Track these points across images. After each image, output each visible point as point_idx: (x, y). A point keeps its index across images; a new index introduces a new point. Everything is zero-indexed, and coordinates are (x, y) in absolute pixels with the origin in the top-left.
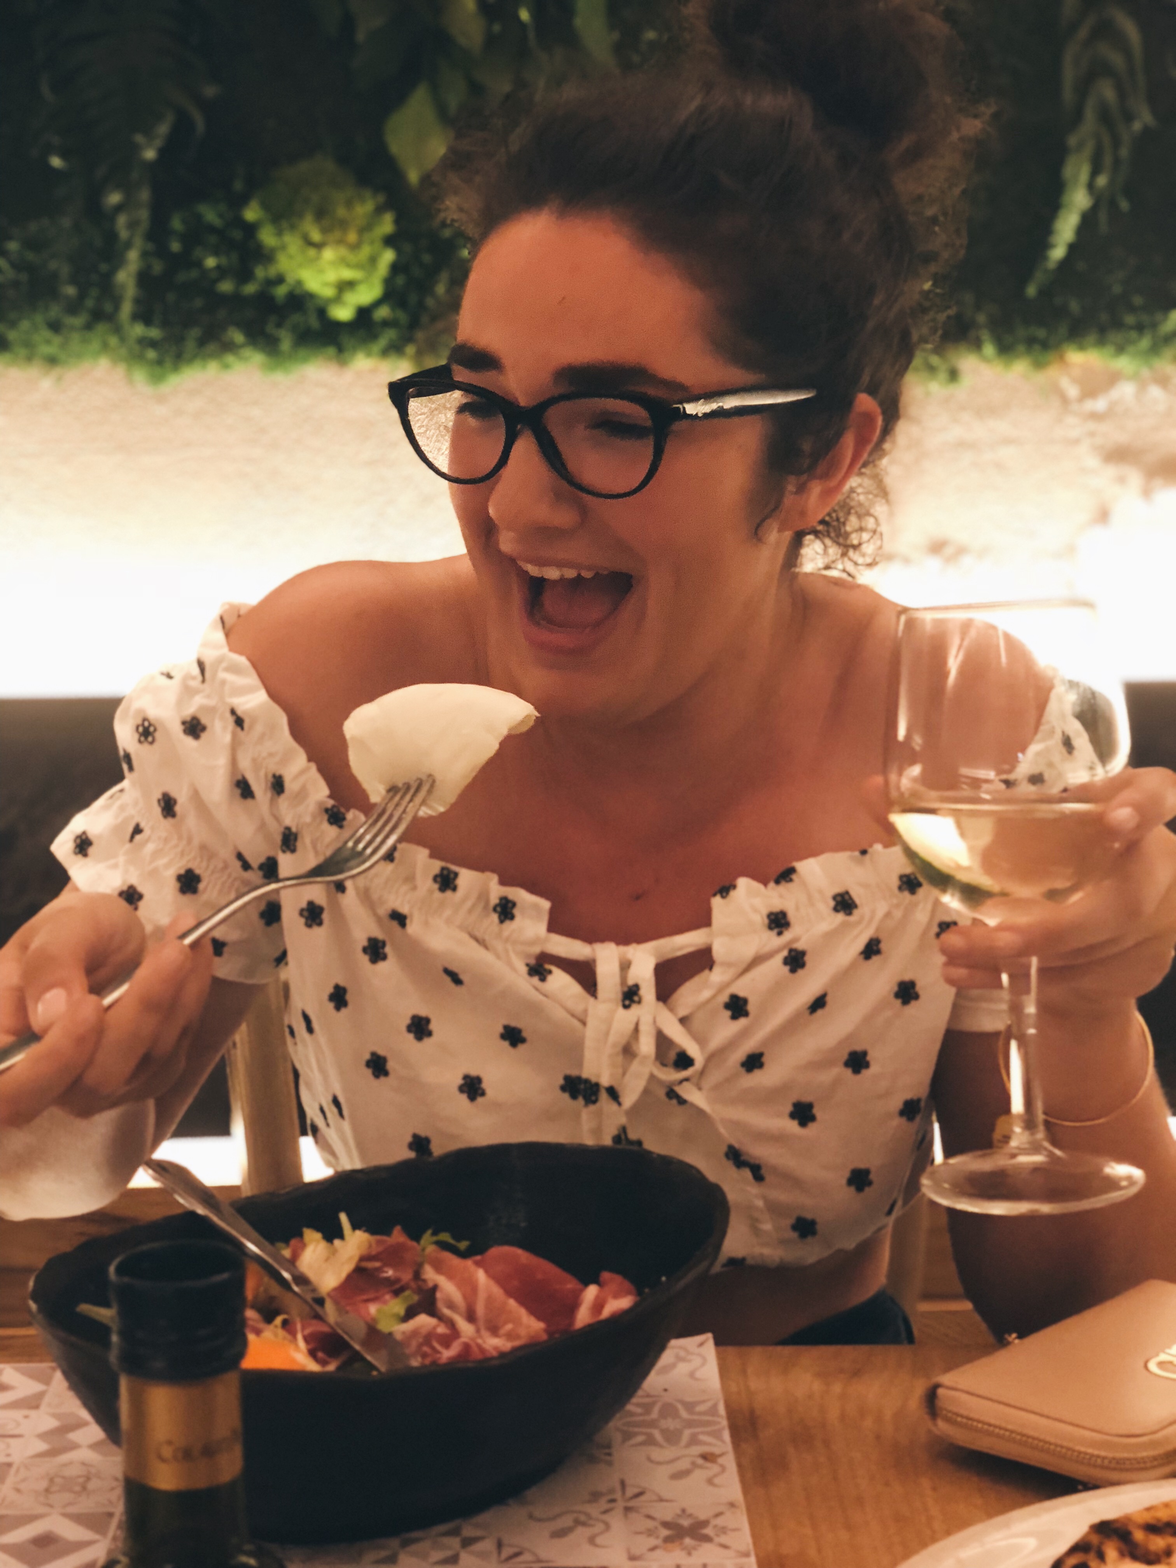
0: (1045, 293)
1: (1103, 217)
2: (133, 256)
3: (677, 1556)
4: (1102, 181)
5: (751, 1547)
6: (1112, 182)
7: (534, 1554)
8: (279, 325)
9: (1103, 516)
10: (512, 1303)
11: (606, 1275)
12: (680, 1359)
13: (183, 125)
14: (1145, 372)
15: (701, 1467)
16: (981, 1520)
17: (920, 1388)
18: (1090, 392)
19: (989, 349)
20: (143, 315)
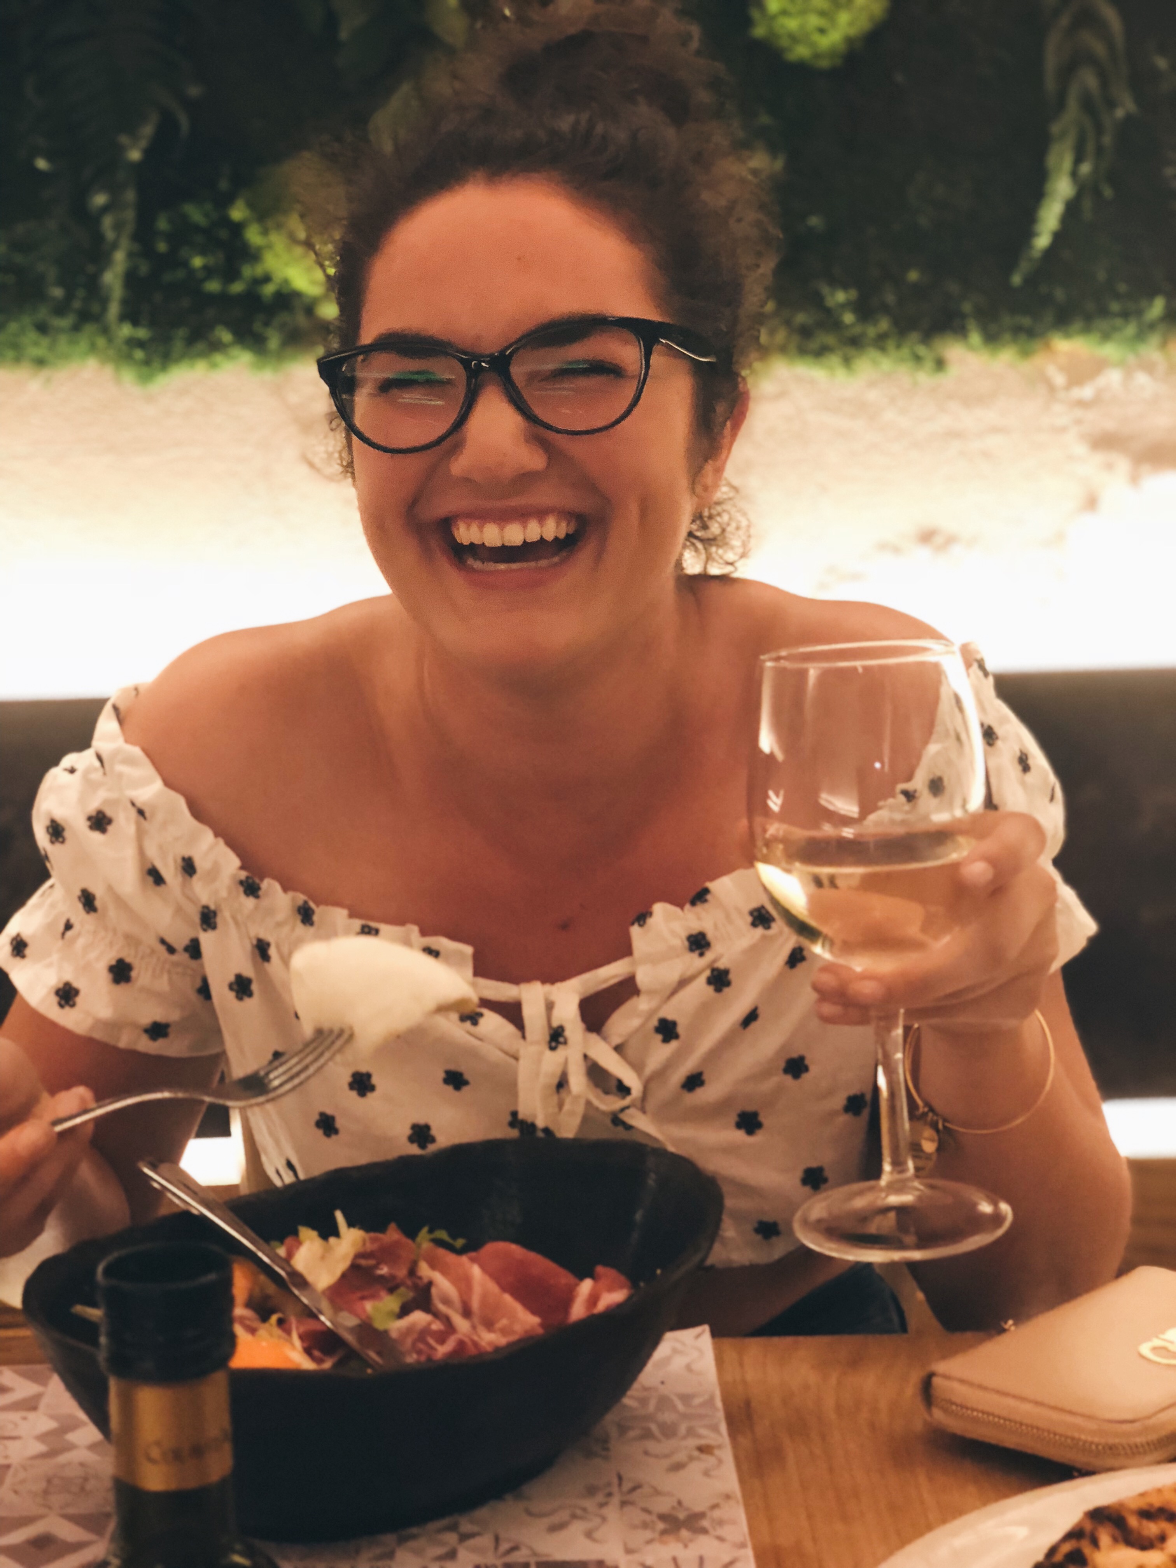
0: (1030, 281)
1: (1087, 204)
2: (120, 257)
3: (672, 1548)
4: (1085, 168)
5: (748, 1538)
6: (1096, 170)
7: (531, 1548)
8: (267, 324)
9: (1091, 503)
10: (507, 1298)
11: (600, 1269)
12: (675, 1351)
13: (167, 125)
14: (1131, 358)
15: (698, 1459)
16: (974, 1508)
17: (915, 1377)
18: (1077, 378)
19: (975, 338)
20: (131, 315)
